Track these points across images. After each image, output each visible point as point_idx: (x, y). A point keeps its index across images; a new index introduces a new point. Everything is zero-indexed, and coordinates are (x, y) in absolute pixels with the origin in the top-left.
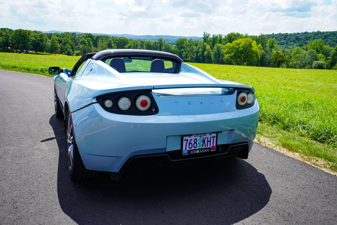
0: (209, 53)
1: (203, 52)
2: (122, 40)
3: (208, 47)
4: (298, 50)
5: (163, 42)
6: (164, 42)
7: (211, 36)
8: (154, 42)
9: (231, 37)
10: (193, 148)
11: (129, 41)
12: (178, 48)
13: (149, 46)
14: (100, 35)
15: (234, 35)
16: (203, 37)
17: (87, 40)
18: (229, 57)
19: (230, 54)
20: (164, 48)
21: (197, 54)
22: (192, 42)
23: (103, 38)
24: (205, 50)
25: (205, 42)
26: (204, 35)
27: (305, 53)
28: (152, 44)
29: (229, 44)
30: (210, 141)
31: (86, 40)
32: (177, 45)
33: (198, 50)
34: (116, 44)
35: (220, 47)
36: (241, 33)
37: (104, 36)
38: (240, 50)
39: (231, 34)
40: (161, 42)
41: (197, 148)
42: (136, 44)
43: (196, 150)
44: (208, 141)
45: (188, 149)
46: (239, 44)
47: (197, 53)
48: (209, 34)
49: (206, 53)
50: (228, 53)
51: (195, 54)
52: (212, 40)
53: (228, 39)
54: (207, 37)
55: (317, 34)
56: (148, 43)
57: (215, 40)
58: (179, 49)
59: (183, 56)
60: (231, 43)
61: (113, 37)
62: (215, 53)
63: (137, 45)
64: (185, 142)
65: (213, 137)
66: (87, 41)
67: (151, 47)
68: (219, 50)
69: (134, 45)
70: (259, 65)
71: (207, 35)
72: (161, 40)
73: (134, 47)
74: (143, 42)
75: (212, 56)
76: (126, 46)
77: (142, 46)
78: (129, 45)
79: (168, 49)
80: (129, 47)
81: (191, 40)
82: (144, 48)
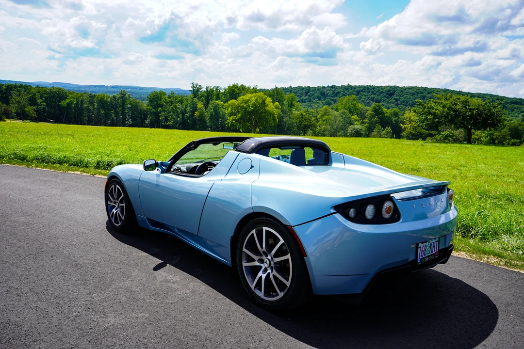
0: (201, 114)
1: (193, 112)
2: (55, 92)
3: (200, 105)
4: (326, 110)
5: (127, 96)
6: (129, 97)
7: (204, 89)
8: (111, 96)
9: (234, 91)
10: (424, 256)
11: (67, 94)
12: (152, 106)
14: (14, 84)
15: (238, 87)
16: (192, 89)
18: (234, 120)
19: (235, 116)
20: (129, 106)
21: (183, 115)
22: (175, 98)
23: (19, 89)
24: (195, 109)
25: (194, 97)
26: (193, 87)
27: (336, 114)
28: (109, 100)
29: (233, 101)
30: (434, 247)
32: (151, 101)
33: (185, 110)
34: (44, 98)
35: (219, 105)
36: (247, 85)
37: (21, 86)
38: (250, 110)
39: (234, 86)
40: (124, 96)
41: (427, 255)
42: (80, 100)
43: (426, 257)
44: (433, 247)
45: (421, 257)
46: (247, 102)
47: (183, 113)
48: (200, 86)
49: (197, 113)
50: (231, 114)
51: (181, 116)
52: (205, 94)
53: (229, 94)
54: (198, 90)
55: (348, 90)
56: (102, 99)
57: (210, 95)
58: (154, 108)
59: (160, 118)
60: (236, 99)
61: (38, 87)
62: (211, 114)
63: (82, 101)
64: (419, 249)
65: (437, 241)
67: (107, 104)
68: (216, 110)
69: (78, 101)
70: (276, 131)
71: (198, 87)
72: (123, 94)
73: (77, 103)
74: (92, 97)
75: (207, 119)
76: (62, 103)
77: (91, 102)
78: (68, 101)
79: (135, 108)
80: (69, 104)
81: (172, 94)
82: (94, 105)
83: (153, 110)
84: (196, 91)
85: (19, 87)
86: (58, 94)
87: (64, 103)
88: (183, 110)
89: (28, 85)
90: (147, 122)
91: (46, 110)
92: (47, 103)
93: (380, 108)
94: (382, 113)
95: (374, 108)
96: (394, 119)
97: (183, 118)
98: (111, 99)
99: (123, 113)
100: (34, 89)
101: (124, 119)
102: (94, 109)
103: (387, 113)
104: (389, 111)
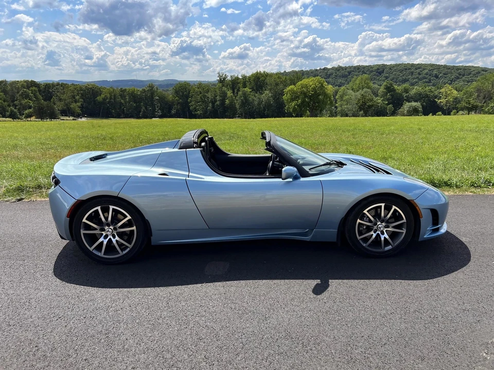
0: (232, 103)
1: (223, 101)
2: (91, 88)
3: (229, 93)
4: (344, 91)
5: (155, 88)
6: (157, 89)
7: (229, 78)
8: (141, 89)
11: (101, 90)
12: (178, 97)
13: (133, 96)
15: (261, 74)
16: (218, 78)
17: (32, 90)
18: (295, 105)
19: (296, 102)
20: (157, 98)
21: (213, 104)
22: (203, 88)
24: (224, 95)
25: (223, 86)
26: (219, 76)
28: (139, 93)
31: (30, 92)
32: (176, 92)
33: (215, 99)
34: (80, 95)
37: (58, 84)
38: (311, 94)
40: (152, 89)
42: (113, 94)
46: (306, 86)
47: (213, 102)
49: (227, 102)
51: (210, 105)
52: (231, 83)
53: (254, 80)
54: (224, 79)
56: (133, 92)
58: (180, 99)
59: (191, 108)
60: (294, 84)
61: (73, 84)
63: (115, 96)
66: (32, 93)
67: (137, 97)
68: (245, 97)
69: (111, 96)
71: (224, 76)
72: (151, 87)
73: (111, 98)
74: (123, 91)
75: (237, 106)
76: (98, 98)
77: (122, 96)
78: (103, 96)
79: (162, 99)
80: (104, 99)
81: (200, 85)
82: (125, 99)
83: (180, 100)
84: (222, 81)
85: (57, 85)
86: (93, 90)
87: (99, 98)
88: (212, 99)
89: (65, 83)
90: (173, 112)
91: (84, 106)
92: (84, 99)
93: (391, 85)
94: (394, 90)
95: (386, 86)
96: (405, 95)
97: (213, 107)
98: (141, 92)
99: (153, 105)
100: (71, 87)
101: (154, 110)
102: (126, 103)
103: (398, 89)
104: (399, 88)
